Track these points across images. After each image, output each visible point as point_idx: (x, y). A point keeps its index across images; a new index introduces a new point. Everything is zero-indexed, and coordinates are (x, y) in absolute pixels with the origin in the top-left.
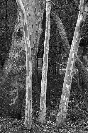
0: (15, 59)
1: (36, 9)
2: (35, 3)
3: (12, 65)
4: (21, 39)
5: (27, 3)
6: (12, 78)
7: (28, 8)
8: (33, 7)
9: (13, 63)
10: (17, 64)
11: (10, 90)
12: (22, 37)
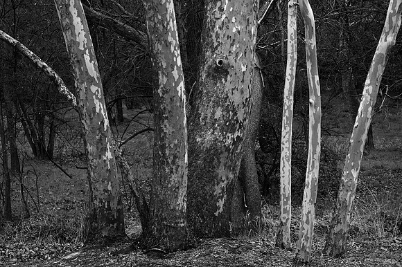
0: (216, 120)
1: (248, 20)
2: (246, 9)
3: (213, 133)
4: (226, 81)
5: (232, 9)
6: (216, 159)
7: (234, 18)
8: (244, 16)
9: (214, 130)
10: (222, 131)
11: (214, 185)
12: (227, 75)
